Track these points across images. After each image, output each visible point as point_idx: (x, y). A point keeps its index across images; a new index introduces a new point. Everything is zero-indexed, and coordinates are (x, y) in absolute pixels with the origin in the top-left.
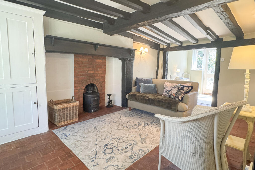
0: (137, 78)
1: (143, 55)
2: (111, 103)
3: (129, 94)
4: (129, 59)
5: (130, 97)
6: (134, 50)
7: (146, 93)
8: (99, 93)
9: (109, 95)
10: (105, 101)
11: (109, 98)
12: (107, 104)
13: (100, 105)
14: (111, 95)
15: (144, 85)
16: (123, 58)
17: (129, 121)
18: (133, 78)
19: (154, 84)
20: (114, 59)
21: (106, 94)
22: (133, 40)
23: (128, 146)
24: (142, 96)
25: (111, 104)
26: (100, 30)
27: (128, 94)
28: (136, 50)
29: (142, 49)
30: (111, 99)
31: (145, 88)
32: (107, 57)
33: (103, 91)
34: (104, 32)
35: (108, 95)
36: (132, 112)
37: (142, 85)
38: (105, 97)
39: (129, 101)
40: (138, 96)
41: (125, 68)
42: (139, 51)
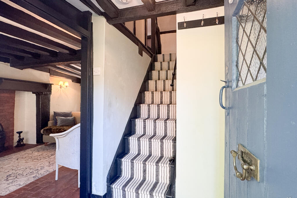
0: (54, 112)
1: (63, 88)
2: (22, 141)
3: (45, 128)
4: (44, 93)
5: (45, 132)
6: (51, 85)
7: (63, 126)
8: (5, 131)
9: (20, 133)
10: (14, 140)
11: (20, 136)
12: (17, 143)
13: (6, 145)
14: (21, 132)
15: (61, 118)
16: (37, 92)
17: (42, 155)
18: (50, 112)
19: (73, 117)
20: (26, 93)
21: (15, 132)
22: (50, 74)
23: (34, 171)
24: (57, 129)
25: (21, 143)
26: (6, 63)
27: (43, 129)
28: (53, 84)
29: (61, 83)
30: (22, 137)
31: (62, 121)
32: (16, 91)
33: (11, 129)
34: (11, 66)
35: (17, 133)
36: (47, 147)
37: (59, 119)
38: (13, 135)
39: (44, 136)
40: (54, 129)
41: (41, 103)
42: (59, 85)
